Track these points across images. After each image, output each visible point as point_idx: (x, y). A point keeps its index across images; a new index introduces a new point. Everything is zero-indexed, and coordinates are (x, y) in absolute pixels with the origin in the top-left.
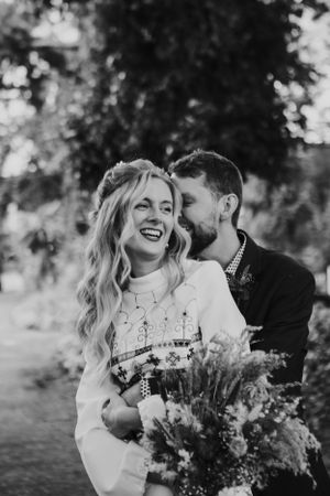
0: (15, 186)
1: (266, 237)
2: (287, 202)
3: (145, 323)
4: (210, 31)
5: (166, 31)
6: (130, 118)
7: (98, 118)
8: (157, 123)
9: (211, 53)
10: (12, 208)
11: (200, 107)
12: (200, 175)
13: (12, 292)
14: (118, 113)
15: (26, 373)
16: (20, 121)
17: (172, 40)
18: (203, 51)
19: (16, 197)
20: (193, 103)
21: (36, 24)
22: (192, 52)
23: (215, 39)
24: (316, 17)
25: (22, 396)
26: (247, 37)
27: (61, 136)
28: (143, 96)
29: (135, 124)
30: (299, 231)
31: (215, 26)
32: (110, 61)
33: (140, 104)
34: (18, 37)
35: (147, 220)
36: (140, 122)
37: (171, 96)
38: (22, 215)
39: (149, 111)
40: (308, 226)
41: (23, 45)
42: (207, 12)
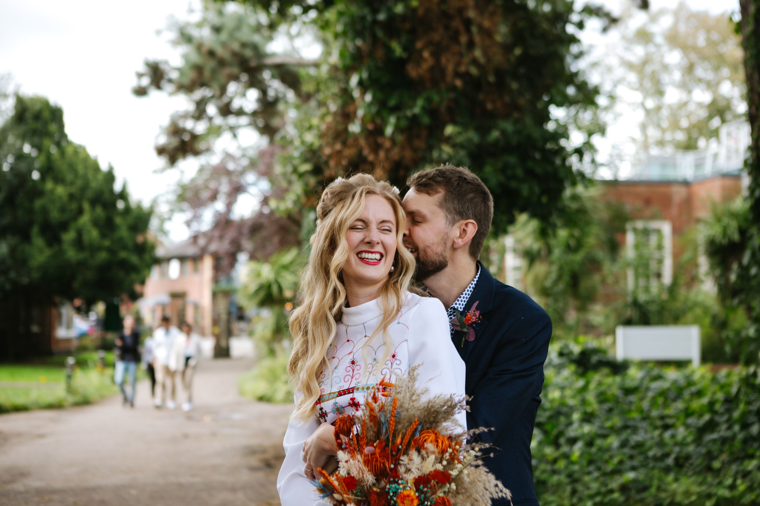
0: (246, 231)
1: (545, 292)
2: (569, 249)
3: (353, 362)
4: (471, 45)
5: (419, 45)
6: (376, 148)
7: (338, 146)
8: (408, 154)
9: (474, 71)
10: (242, 257)
11: (460, 133)
12: (437, 192)
13: (241, 358)
14: (362, 142)
15: (252, 451)
16: (252, 153)
17: (426, 54)
18: (463, 69)
19: (248, 245)
20: (449, 130)
21: (270, 39)
22: (450, 68)
23: (478, 53)
24: (605, 30)
25: (245, 476)
26: (518, 51)
27: (295, 170)
28: (392, 120)
29: (382, 154)
30: (585, 284)
31: (477, 39)
32: (354, 80)
33: (389, 130)
34: (248, 53)
35: (362, 242)
36: (388, 151)
37: (426, 120)
38: (253, 265)
39: (400, 138)
40: (596, 278)
41: (253, 63)
42: (468, 23)
